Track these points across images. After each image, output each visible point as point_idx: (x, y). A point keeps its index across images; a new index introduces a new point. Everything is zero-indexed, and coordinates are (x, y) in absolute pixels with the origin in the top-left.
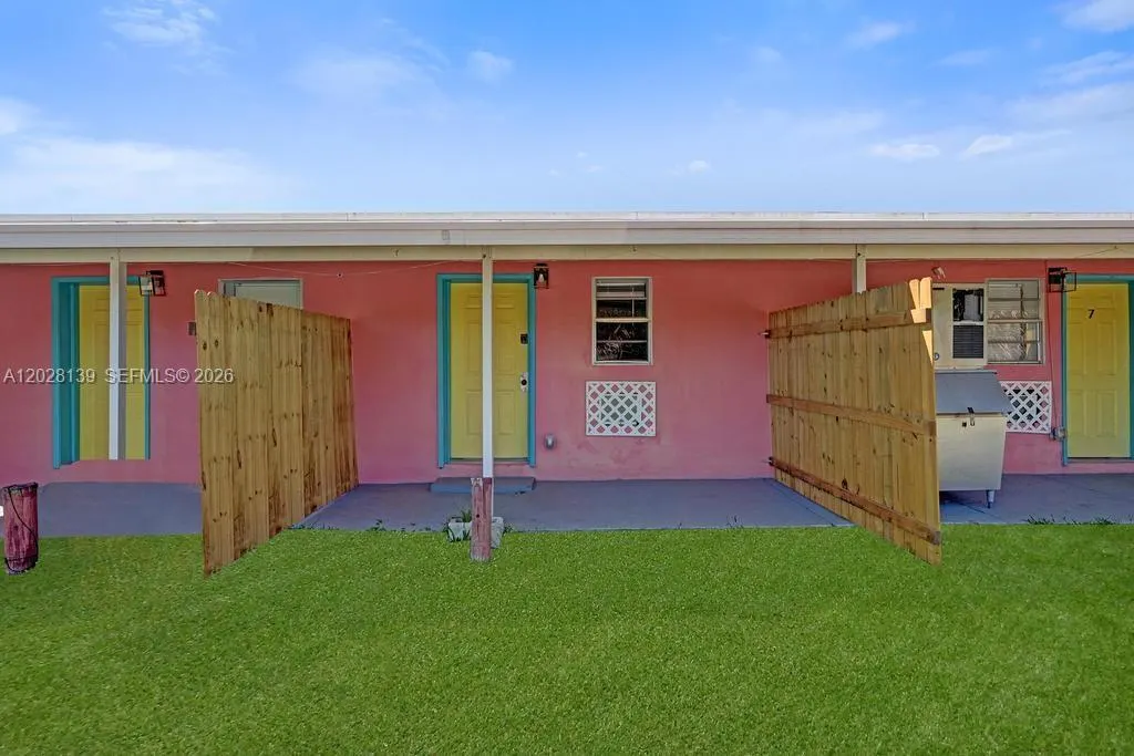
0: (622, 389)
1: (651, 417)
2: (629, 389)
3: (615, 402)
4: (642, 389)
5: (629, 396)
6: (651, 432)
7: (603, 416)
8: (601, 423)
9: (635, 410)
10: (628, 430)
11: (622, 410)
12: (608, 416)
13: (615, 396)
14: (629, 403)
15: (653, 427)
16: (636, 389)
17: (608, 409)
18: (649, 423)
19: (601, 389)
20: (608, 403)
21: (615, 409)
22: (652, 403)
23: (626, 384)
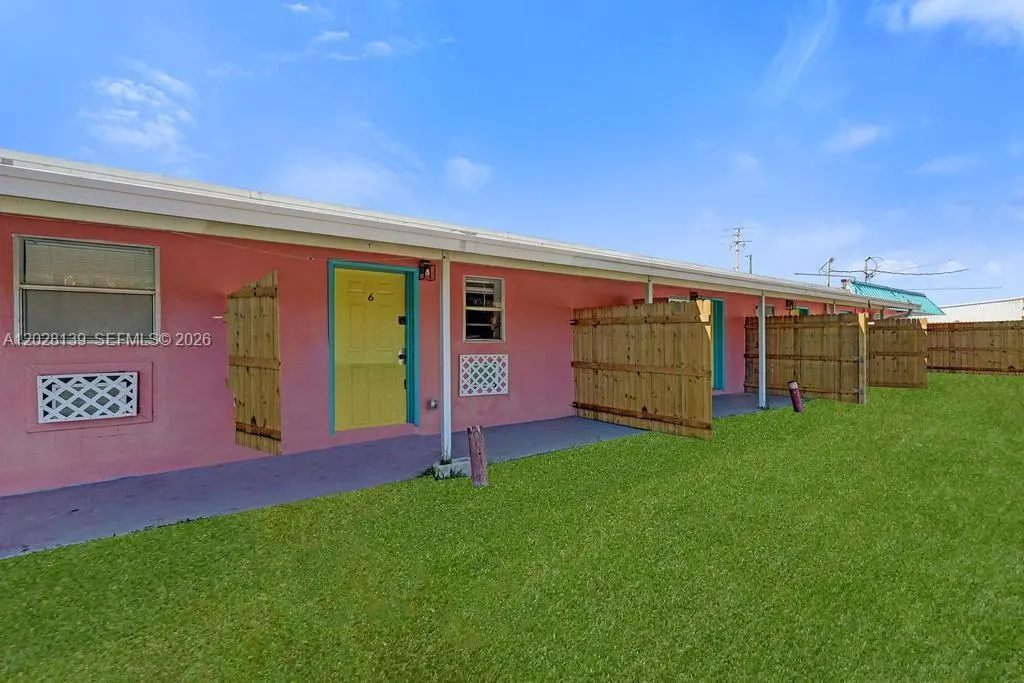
0: (485, 360)
1: (505, 380)
2: (490, 360)
3: (481, 370)
4: (499, 360)
5: (490, 365)
6: (504, 391)
7: (472, 381)
8: (471, 386)
9: (494, 375)
10: (489, 390)
11: (486, 375)
12: (476, 381)
13: (481, 365)
14: (490, 370)
15: (506, 387)
16: (495, 360)
17: (476, 376)
18: (503, 385)
19: (471, 360)
20: (476, 371)
21: (481, 376)
22: (505, 370)
23: (488, 356)
